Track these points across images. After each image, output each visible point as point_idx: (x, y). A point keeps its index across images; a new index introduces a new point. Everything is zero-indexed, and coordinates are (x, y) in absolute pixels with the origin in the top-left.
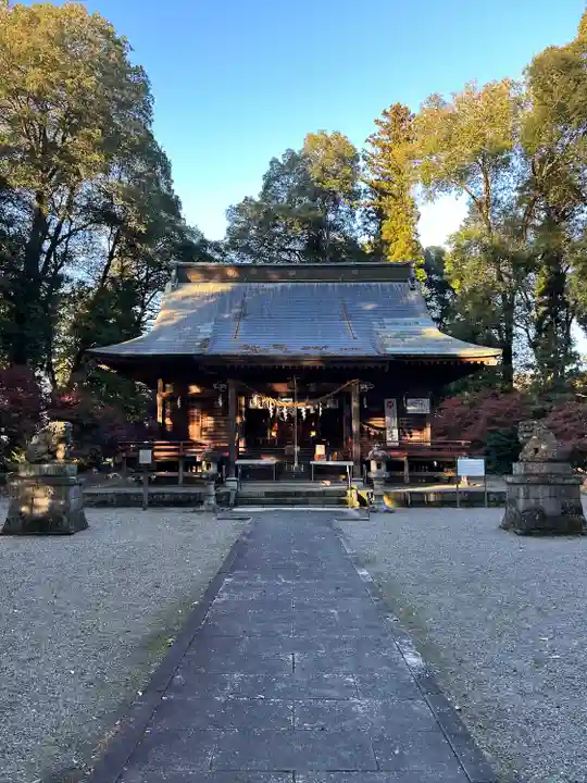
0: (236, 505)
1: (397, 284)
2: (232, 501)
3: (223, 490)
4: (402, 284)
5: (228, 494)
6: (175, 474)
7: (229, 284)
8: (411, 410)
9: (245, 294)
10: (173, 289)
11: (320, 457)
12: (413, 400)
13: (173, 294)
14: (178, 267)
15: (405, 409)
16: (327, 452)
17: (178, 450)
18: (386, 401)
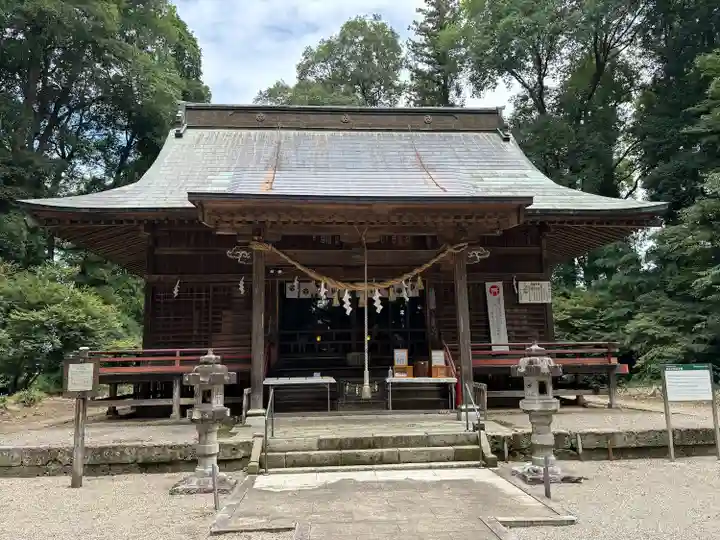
2: (255, 458)
5: (249, 445)
6: (163, 402)
7: (258, 131)
8: (524, 299)
9: (279, 143)
10: (179, 135)
11: (402, 370)
12: (528, 283)
13: (179, 140)
14: (188, 109)
15: (517, 296)
16: (411, 361)
17: (171, 363)
18: (488, 285)
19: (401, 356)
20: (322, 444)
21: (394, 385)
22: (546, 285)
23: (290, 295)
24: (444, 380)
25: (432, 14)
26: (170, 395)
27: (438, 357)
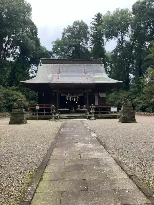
0: (59, 119)
1: (98, 64)
2: (58, 118)
3: (56, 116)
4: (99, 64)
6: (43, 113)
7: (55, 64)
8: (101, 96)
9: (59, 67)
10: (41, 66)
11: (79, 108)
12: (102, 94)
13: (41, 67)
14: (42, 60)
15: (100, 96)
16: (80, 106)
17: (44, 107)
18: (95, 94)
19: (79, 106)
20: (67, 116)
21: (78, 110)
22: (105, 94)
23: (62, 96)
24: (85, 109)
25: (96, 19)
26: (44, 112)
27: (84, 106)
